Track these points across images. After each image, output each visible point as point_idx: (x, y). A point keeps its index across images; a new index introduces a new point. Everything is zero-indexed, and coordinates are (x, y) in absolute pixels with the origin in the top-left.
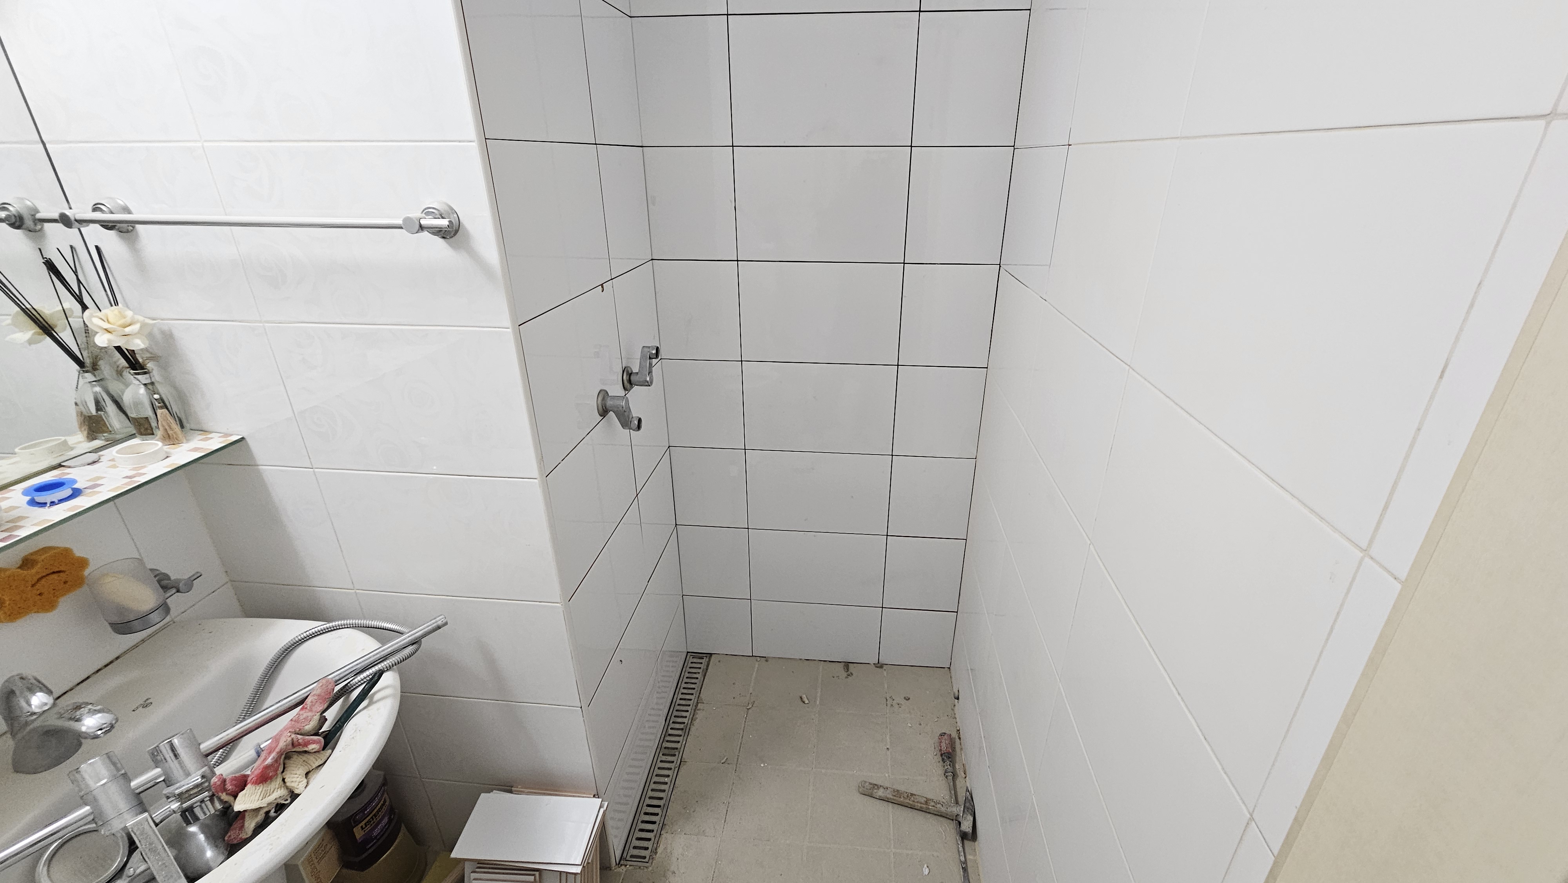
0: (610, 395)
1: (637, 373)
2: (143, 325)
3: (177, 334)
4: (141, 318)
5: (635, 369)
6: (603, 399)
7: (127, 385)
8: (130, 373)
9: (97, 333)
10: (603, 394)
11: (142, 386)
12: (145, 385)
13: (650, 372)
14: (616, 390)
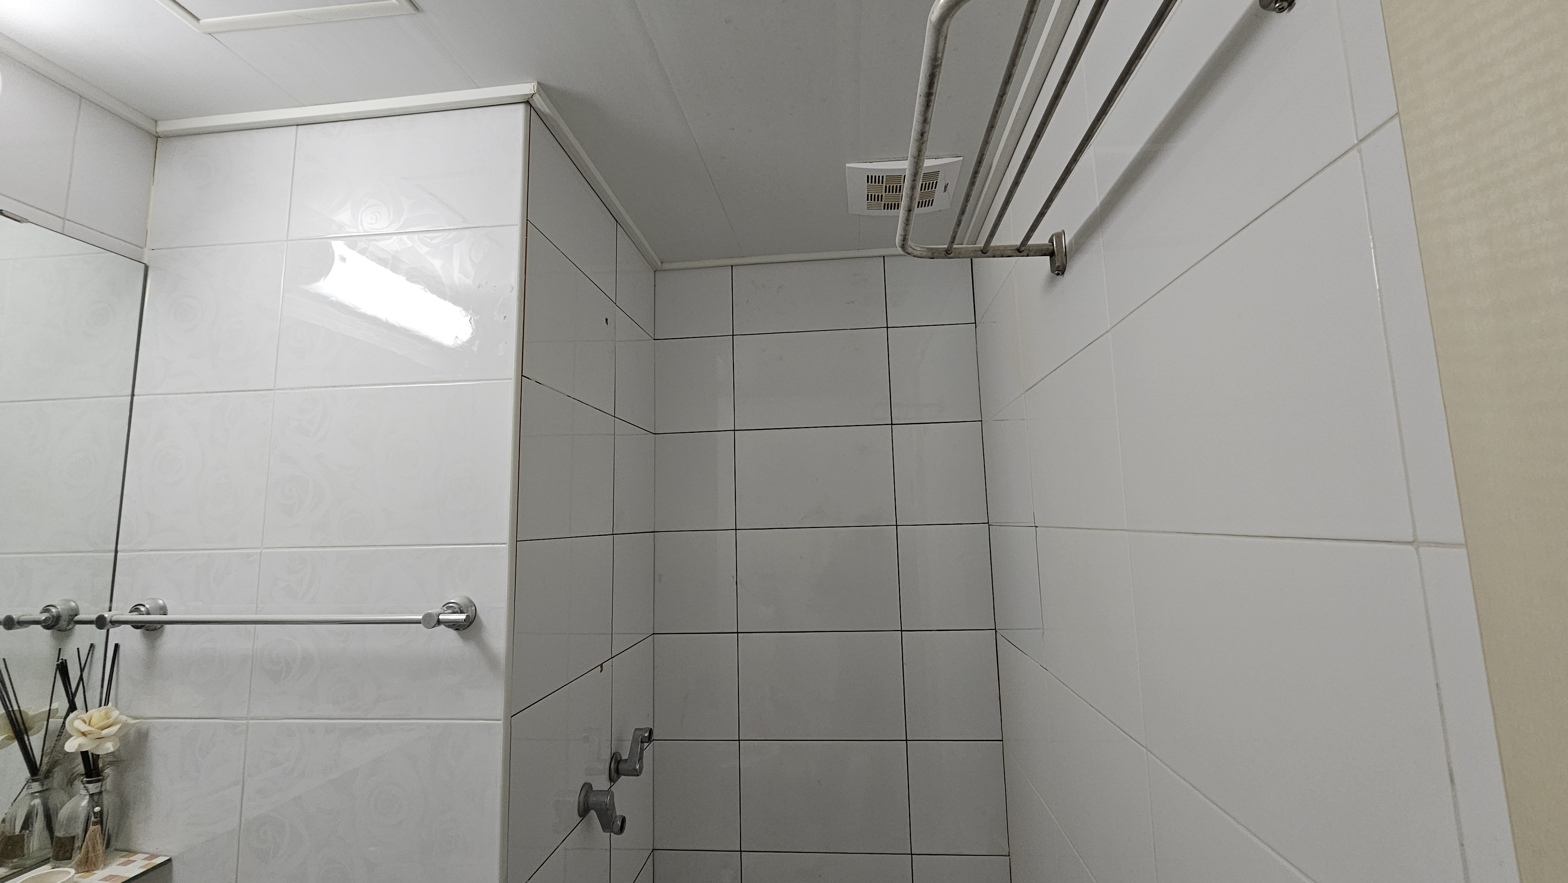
0: (594, 789)
1: (626, 760)
2: (125, 725)
3: (153, 734)
4: (124, 718)
5: (625, 757)
6: (586, 796)
7: (71, 797)
8: (82, 781)
9: (71, 736)
10: (587, 788)
11: (88, 797)
12: (92, 795)
13: (641, 759)
14: (601, 783)
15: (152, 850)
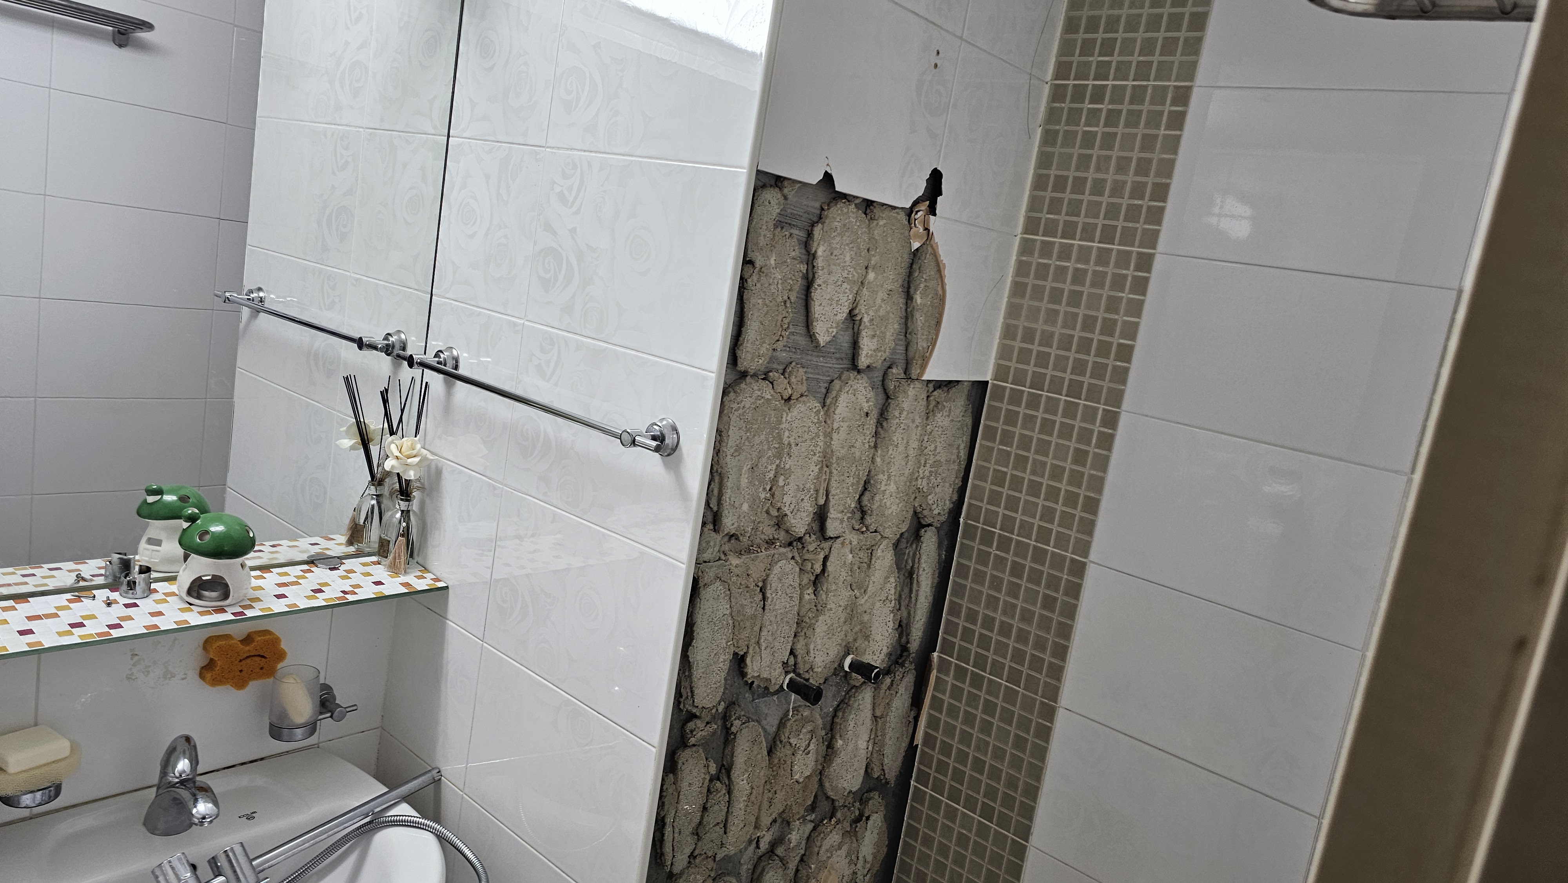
4: (427, 452)
7: (392, 506)
9: (390, 457)
11: (401, 512)
15: (438, 574)
